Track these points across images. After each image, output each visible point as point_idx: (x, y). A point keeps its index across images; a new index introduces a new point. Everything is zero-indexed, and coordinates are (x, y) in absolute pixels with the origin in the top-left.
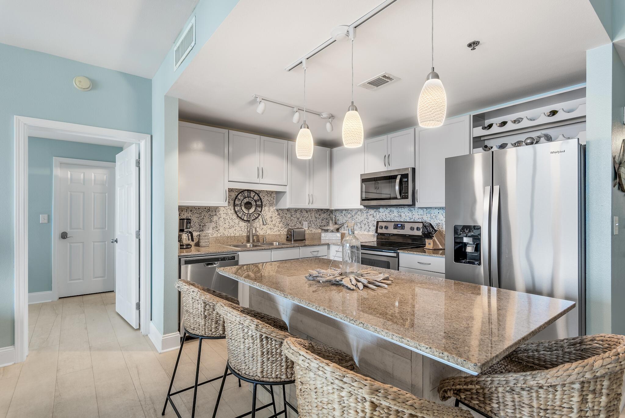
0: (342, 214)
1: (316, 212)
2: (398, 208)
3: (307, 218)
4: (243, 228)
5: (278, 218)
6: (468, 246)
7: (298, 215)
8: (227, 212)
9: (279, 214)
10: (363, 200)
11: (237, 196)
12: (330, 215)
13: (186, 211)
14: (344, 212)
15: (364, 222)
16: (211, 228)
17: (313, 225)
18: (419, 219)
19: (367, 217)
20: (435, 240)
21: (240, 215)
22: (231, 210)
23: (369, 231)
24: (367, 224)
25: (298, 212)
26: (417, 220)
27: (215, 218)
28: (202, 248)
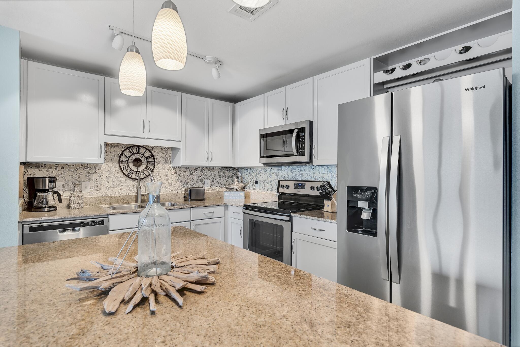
0: (248, 173)
1: (219, 170)
2: (300, 166)
3: (209, 176)
4: (131, 187)
5: (175, 176)
6: (364, 212)
7: (199, 173)
8: (111, 169)
9: (176, 172)
10: (261, 157)
11: (122, 153)
12: (235, 173)
13: (55, 168)
14: (249, 170)
15: (268, 181)
16: (89, 187)
17: (216, 184)
18: (320, 178)
19: (270, 175)
20: (333, 202)
21: (126, 173)
22: (115, 167)
23: (272, 190)
24: (270, 183)
25: (199, 170)
26: (318, 179)
27: (95, 176)
28: (72, 210)
